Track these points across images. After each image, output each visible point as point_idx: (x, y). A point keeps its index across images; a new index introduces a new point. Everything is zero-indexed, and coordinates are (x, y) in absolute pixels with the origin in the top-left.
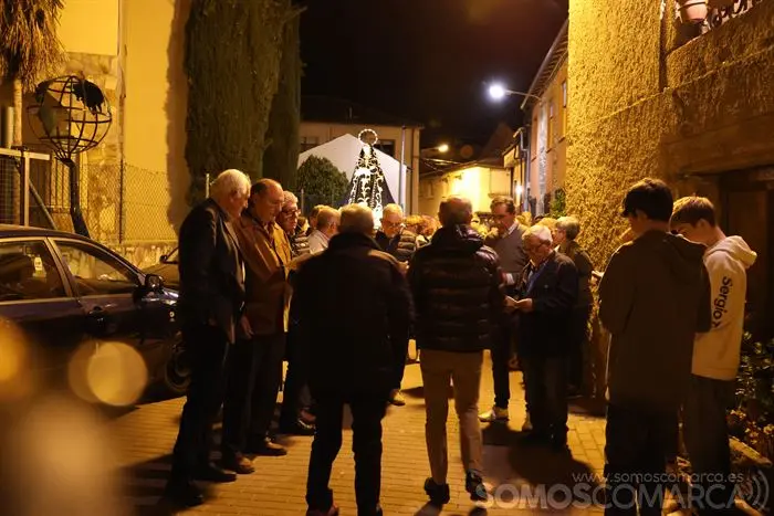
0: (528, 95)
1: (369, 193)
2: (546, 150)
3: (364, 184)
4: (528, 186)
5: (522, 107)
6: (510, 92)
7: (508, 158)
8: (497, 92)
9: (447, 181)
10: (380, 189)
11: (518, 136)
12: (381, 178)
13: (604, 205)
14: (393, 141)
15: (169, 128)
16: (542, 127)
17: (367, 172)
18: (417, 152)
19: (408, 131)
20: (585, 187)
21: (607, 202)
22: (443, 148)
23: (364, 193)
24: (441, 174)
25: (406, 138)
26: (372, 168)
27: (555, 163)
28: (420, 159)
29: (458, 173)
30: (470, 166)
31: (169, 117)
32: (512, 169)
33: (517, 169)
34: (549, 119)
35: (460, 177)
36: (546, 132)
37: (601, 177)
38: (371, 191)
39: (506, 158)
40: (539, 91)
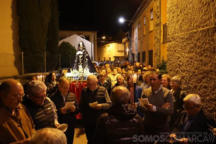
0: (131, 21)
1: (83, 61)
2: (138, 38)
3: (80, 58)
4: (131, 49)
5: (129, 25)
6: (126, 20)
7: (124, 40)
8: (122, 20)
9: (105, 47)
10: (87, 60)
11: (128, 34)
12: (87, 55)
13: (194, 72)
14: (89, 36)
15: (13, 34)
16: (136, 31)
17: (81, 53)
18: (96, 39)
19: (93, 33)
20: (180, 61)
21: (196, 71)
22: (104, 38)
23: (80, 62)
24: (103, 45)
25: (93, 35)
26: (83, 51)
27: (141, 43)
28: (97, 41)
29: (108, 45)
30: (112, 43)
31: (13, 30)
32: (125, 44)
33: (127, 44)
34: (139, 29)
35: (109, 46)
36: (137, 33)
37: (191, 58)
38: (83, 60)
39: (123, 40)
40: (135, 20)
